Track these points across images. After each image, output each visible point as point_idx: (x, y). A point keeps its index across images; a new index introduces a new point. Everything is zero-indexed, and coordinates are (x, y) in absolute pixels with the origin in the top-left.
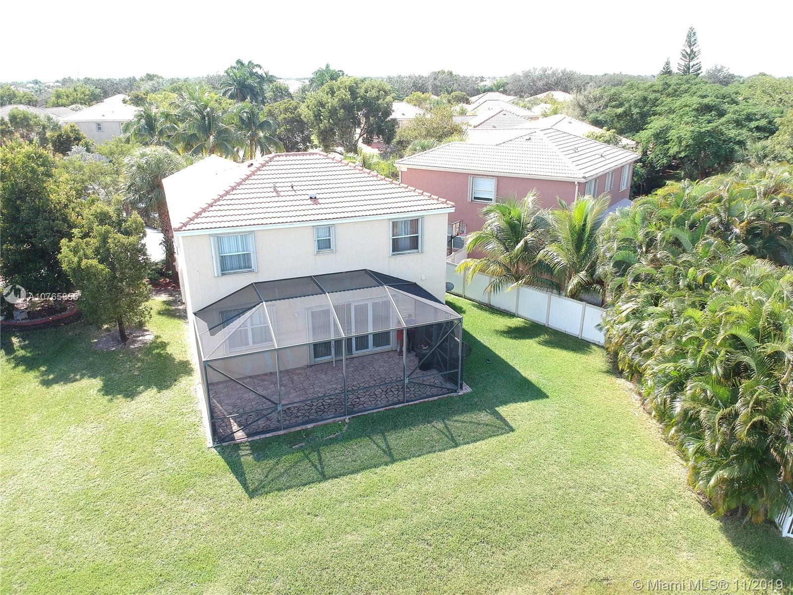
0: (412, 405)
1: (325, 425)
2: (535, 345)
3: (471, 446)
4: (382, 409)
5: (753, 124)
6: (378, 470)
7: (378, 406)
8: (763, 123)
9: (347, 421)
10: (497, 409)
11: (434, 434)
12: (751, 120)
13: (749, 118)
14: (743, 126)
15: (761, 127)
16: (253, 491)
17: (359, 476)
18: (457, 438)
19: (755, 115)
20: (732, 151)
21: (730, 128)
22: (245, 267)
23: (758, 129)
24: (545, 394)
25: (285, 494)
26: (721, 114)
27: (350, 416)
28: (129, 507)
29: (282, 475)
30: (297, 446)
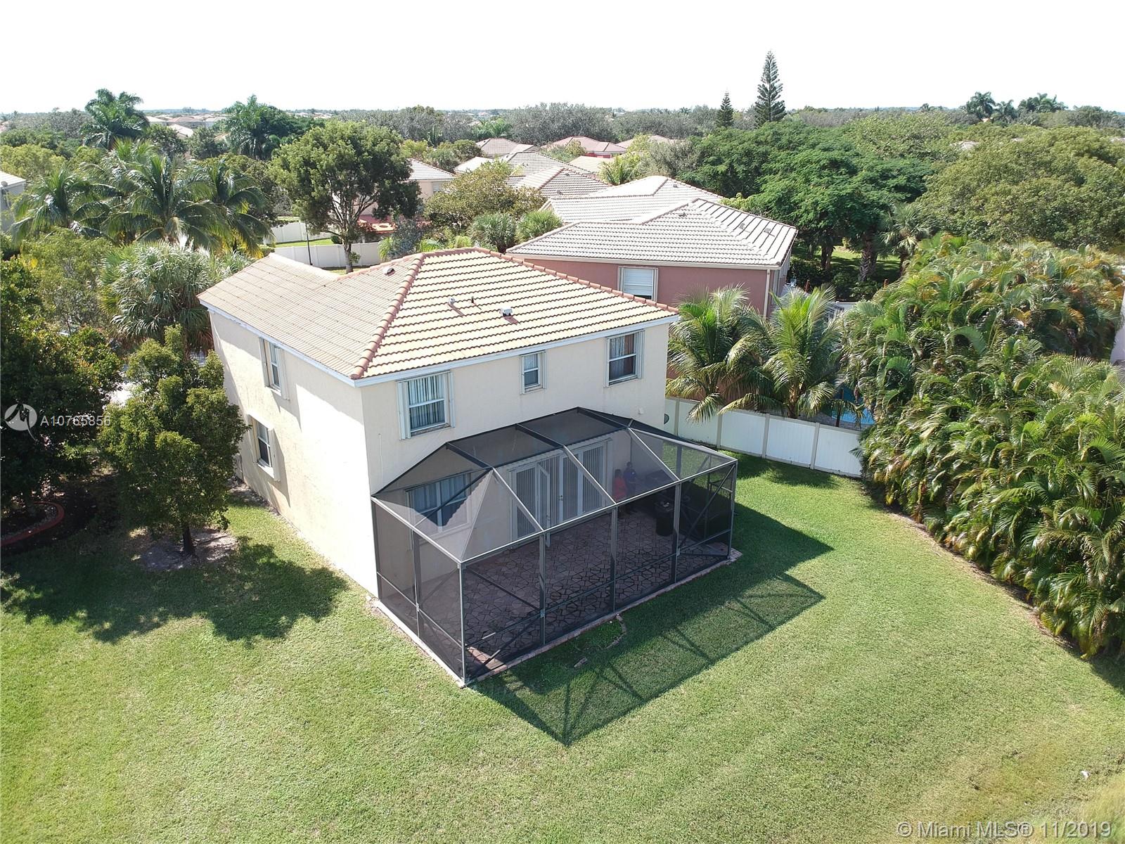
0: (684, 584)
1: (593, 629)
2: (768, 483)
3: (788, 625)
4: (654, 596)
5: (892, 182)
6: (700, 677)
7: (646, 592)
8: (902, 180)
9: (620, 619)
10: (787, 573)
11: (739, 619)
12: (887, 178)
13: (885, 175)
14: (882, 187)
15: (900, 186)
16: (564, 735)
17: (682, 688)
18: (767, 619)
19: (891, 170)
20: (877, 217)
21: (869, 188)
22: (435, 422)
23: (898, 188)
24: (829, 547)
25: (607, 732)
26: (853, 171)
27: (620, 612)
28: (407, 796)
29: (584, 707)
30: (579, 664)
